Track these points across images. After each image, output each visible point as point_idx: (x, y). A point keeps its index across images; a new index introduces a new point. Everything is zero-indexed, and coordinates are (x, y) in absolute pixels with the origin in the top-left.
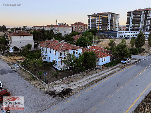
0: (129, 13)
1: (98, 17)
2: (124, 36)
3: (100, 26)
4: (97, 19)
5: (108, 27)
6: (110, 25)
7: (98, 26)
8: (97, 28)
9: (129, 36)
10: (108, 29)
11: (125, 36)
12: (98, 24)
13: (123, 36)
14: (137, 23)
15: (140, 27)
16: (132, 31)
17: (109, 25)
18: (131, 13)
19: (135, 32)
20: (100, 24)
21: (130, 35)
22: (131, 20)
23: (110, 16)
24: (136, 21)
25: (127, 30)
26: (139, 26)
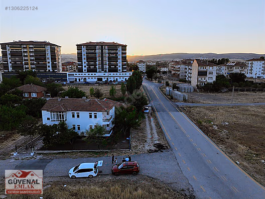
0: (79, 47)
1: (26, 48)
2: (78, 81)
3: (31, 64)
4: (24, 52)
5: (49, 67)
6: (51, 63)
7: (28, 64)
8: (26, 68)
9: (85, 79)
10: (49, 70)
11: (80, 81)
12: (27, 60)
13: (76, 80)
14: (92, 62)
15: (97, 67)
16: (88, 72)
17: (49, 63)
18: (82, 46)
19: (93, 73)
20: (31, 60)
21: (87, 78)
22: (84, 57)
23: (48, 48)
24: (91, 59)
25: (81, 70)
26: (95, 65)
